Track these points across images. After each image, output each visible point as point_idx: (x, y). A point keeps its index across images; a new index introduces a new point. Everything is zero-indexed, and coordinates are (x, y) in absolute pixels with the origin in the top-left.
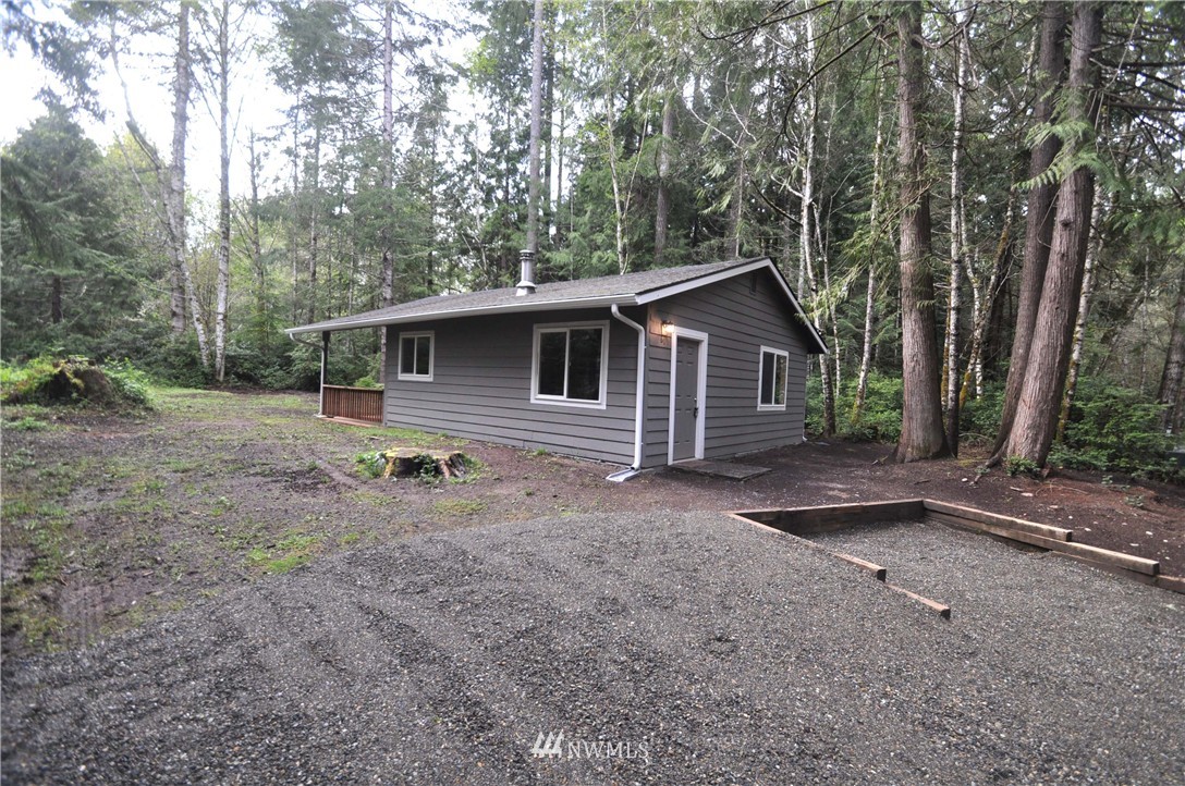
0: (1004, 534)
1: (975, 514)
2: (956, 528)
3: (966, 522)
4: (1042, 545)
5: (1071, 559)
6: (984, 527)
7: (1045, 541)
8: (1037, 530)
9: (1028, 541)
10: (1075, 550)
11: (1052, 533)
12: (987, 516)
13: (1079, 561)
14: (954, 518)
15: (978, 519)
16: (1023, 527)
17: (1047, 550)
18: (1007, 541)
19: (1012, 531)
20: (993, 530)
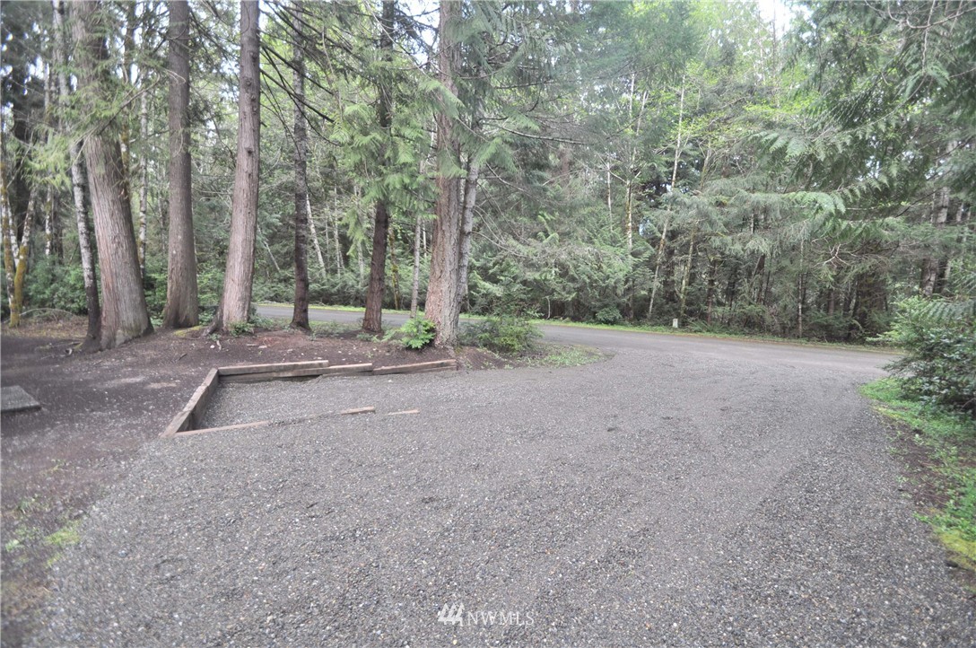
0: (290, 374)
1: (267, 367)
2: (252, 382)
3: (260, 376)
4: (315, 373)
5: (333, 376)
6: (275, 375)
7: (318, 371)
8: (311, 365)
9: (306, 374)
10: (335, 370)
11: (320, 365)
12: (276, 366)
13: (338, 376)
14: (247, 376)
15: (270, 370)
16: (303, 366)
17: (318, 376)
18: (291, 379)
19: (296, 371)
20: (281, 375)
